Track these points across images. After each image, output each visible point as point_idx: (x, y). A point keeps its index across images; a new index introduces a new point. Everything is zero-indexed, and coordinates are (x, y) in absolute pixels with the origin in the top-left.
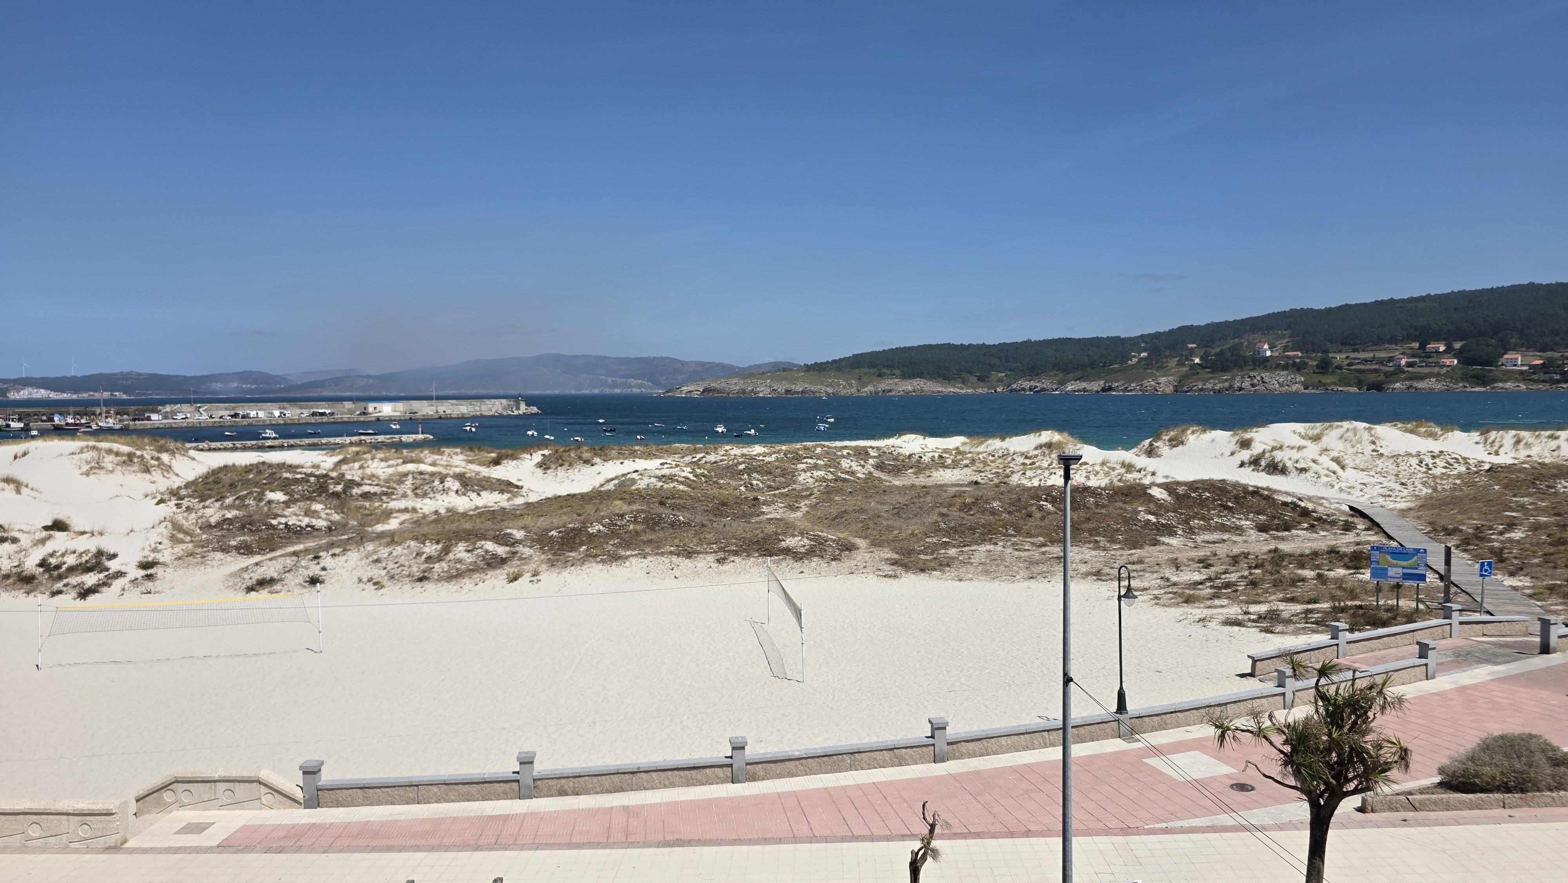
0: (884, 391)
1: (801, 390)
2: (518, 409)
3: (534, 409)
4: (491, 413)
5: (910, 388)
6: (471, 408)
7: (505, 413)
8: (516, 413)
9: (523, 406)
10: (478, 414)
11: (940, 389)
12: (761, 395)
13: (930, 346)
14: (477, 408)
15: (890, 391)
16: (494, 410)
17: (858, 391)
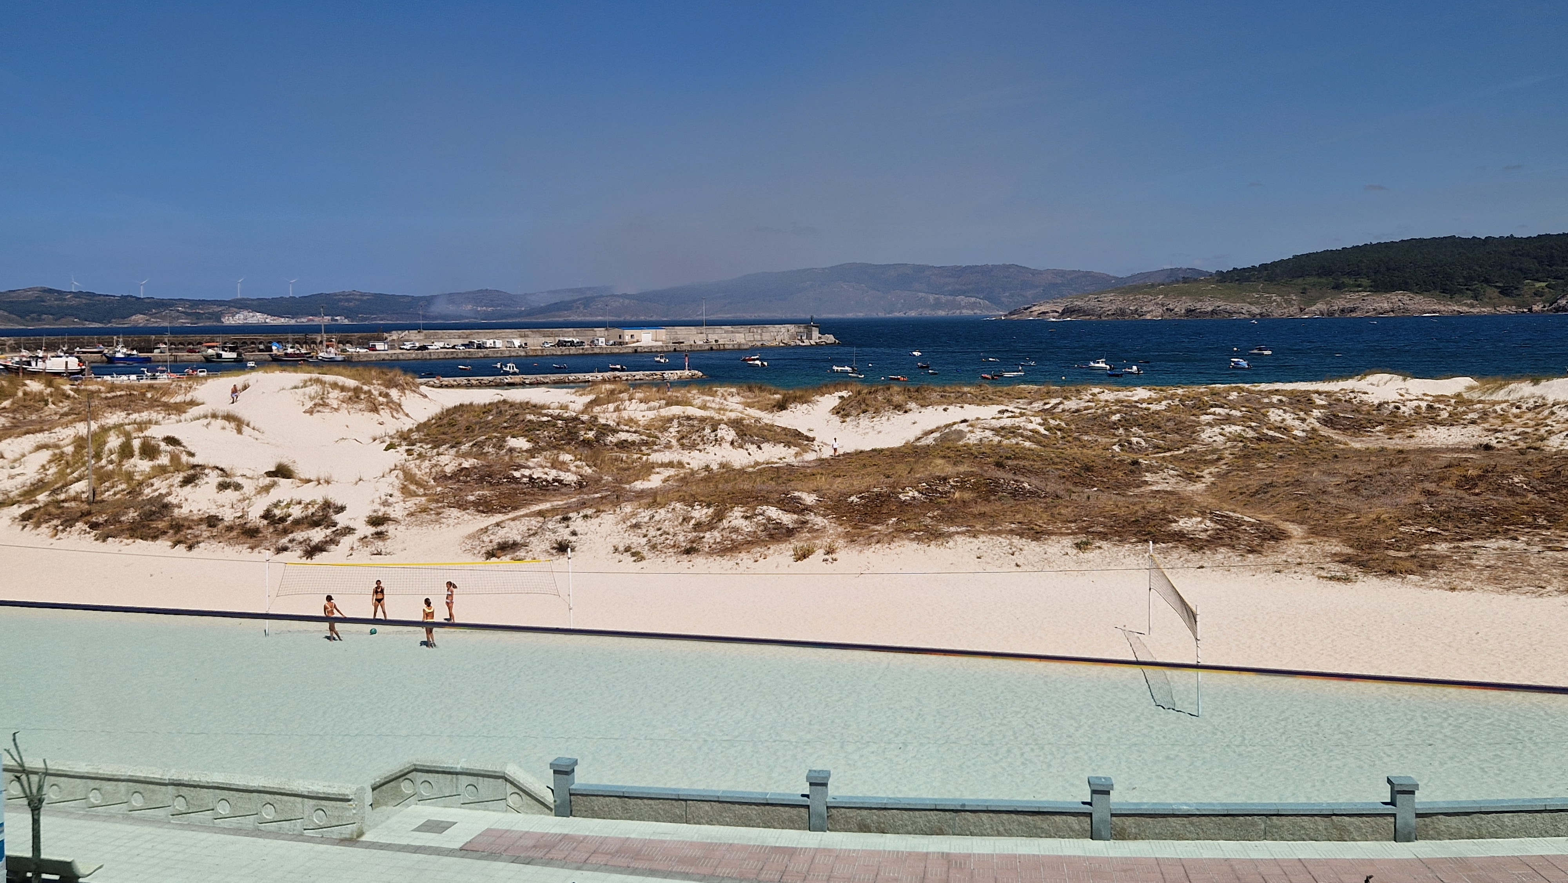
0: (1343, 311)
1: (1210, 309)
2: (809, 337)
3: (830, 338)
4: (774, 344)
5: (1386, 306)
7: (793, 344)
8: (807, 343)
9: (816, 334)
10: (759, 344)
11: (1436, 307)
12: (1148, 317)
13: (1421, 240)
14: (758, 337)
15: (1353, 310)
16: (779, 338)
17: (1301, 310)
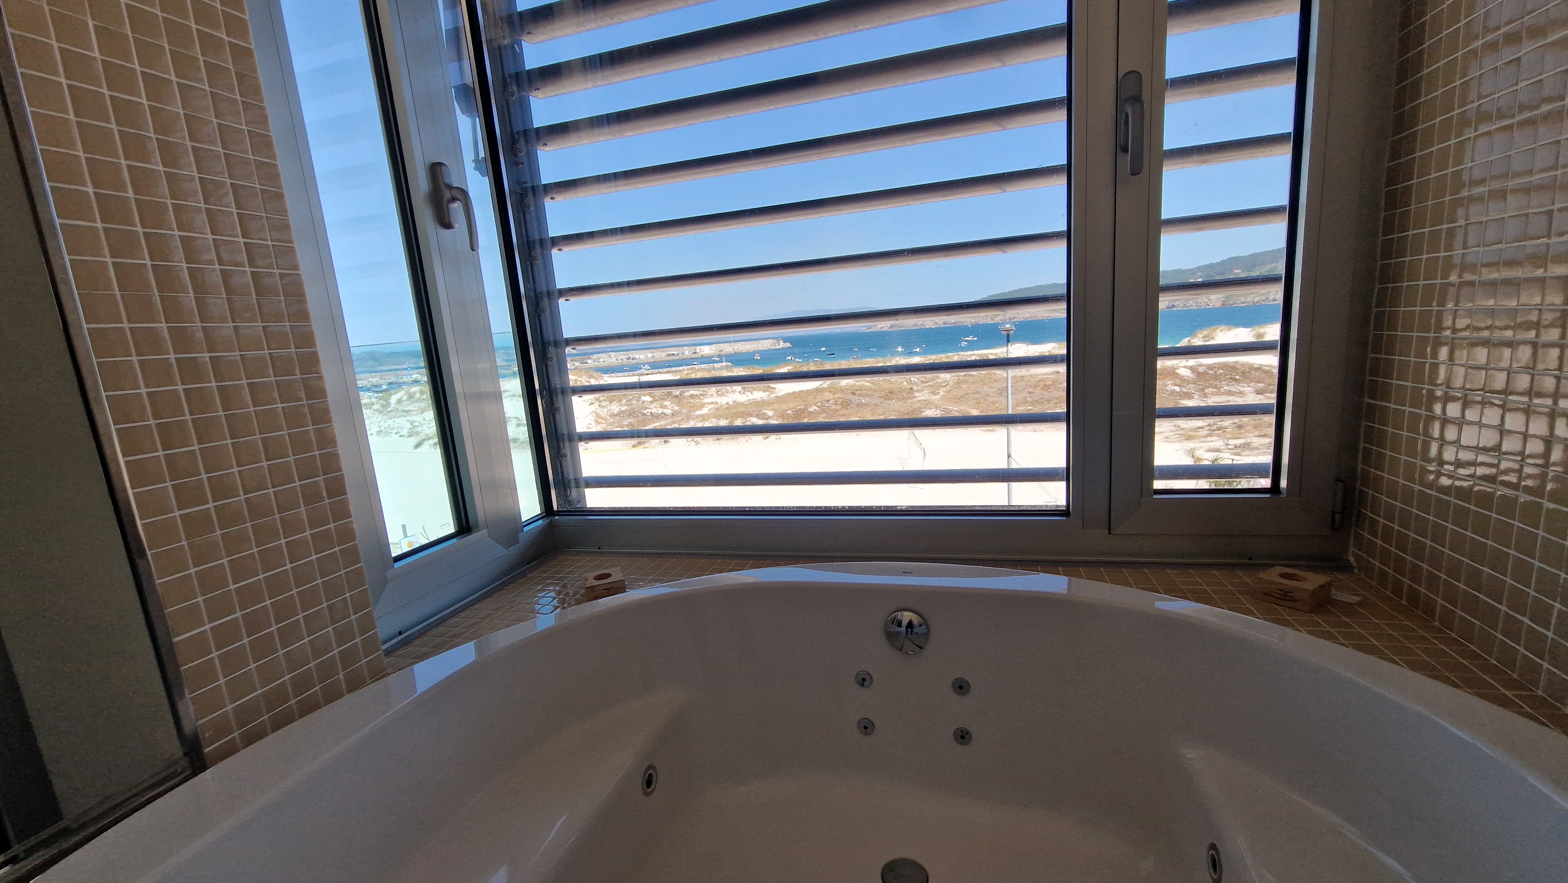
3: (788, 345)
6: (752, 346)
7: (772, 348)
8: (778, 347)
9: (781, 342)
10: (757, 349)
12: (927, 327)
14: (756, 346)
16: (765, 346)
